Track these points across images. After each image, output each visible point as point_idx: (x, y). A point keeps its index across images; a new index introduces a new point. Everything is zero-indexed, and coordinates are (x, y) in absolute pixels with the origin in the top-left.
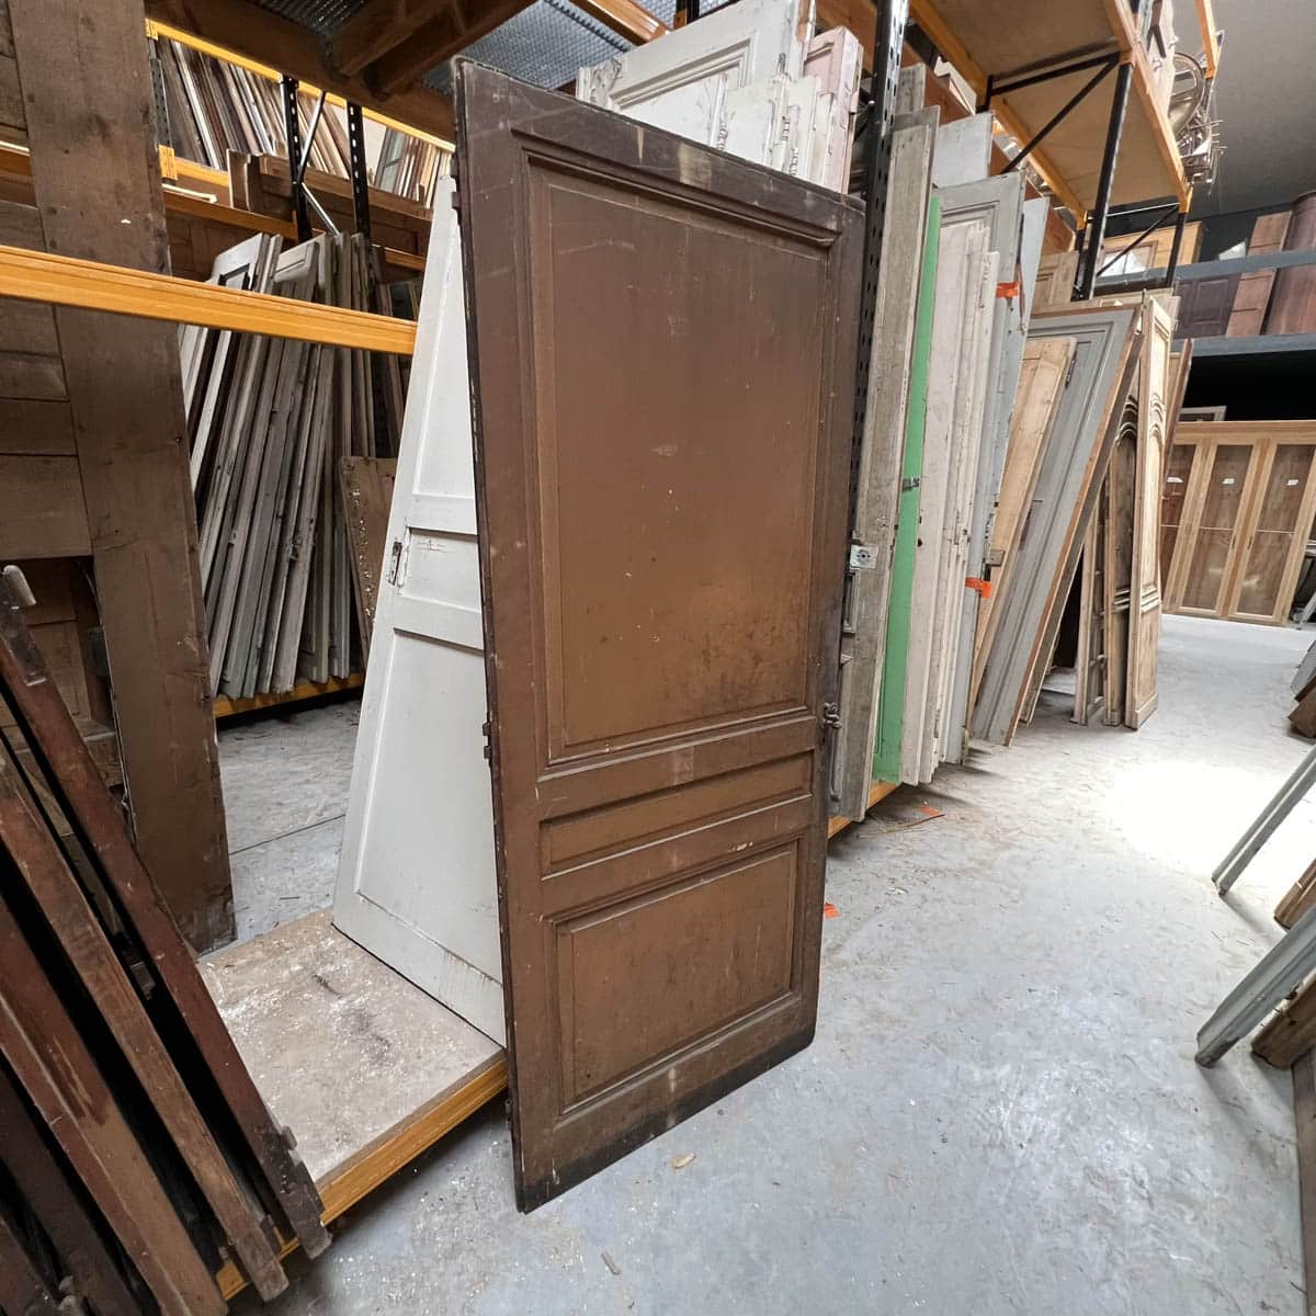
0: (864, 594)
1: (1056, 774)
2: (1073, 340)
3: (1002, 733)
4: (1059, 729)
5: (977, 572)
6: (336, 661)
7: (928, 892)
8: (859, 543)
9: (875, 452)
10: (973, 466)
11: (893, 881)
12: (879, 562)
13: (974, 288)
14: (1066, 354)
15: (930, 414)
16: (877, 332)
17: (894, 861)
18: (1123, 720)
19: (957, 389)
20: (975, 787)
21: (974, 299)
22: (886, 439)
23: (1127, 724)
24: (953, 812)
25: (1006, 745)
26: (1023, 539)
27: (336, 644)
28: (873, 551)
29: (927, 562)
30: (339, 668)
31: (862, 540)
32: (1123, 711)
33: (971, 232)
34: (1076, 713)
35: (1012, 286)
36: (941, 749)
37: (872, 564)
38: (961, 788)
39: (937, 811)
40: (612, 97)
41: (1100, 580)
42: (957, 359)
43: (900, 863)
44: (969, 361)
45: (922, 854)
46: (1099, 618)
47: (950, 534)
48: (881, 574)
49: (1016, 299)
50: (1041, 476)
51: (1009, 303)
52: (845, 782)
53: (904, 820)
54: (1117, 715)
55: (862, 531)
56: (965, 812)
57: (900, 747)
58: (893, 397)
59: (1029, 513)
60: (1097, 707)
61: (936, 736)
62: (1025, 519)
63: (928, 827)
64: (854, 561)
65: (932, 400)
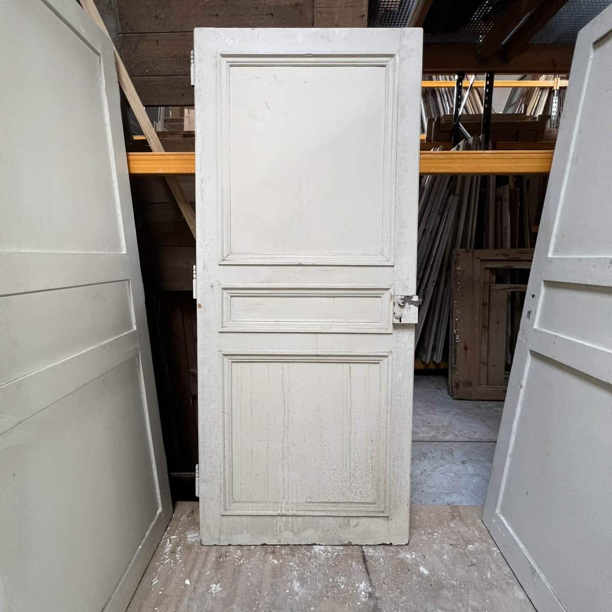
6: (435, 354)
27: (437, 344)
30: (436, 358)
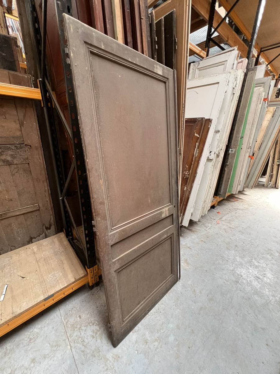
0: (231, 158)
1: (261, 195)
2: (275, 107)
3: (251, 186)
4: (261, 188)
5: (251, 155)
7: (237, 212)
8: (231, 148)
9: (237, 131)
10: (254, 134)
11: (230, 210)
12: (235, 152)
13: (259, 100)
14: (274, 110)
15: (247, 124)
16: (240, 109)
17: (230, 207)
18: (275, 187)
19: (253, 119)
20: (244, 197)
21: (259, 103)
22: (239, 129)
23: (276, 187)
24: (240, 200)
25: (252, 188)
26: (259, 149)
28: (234, 150)
29: (243, 152)
31: (232, 148)
32: (276, 185)
33: (260, 90)
34: (265, 185)
35: (266, 99)
36: (240, 188)
37: (233, 152)
38: (241, 196)
39: (237, 200)
40: (198, 69)
41: (274, 158)
42: (254, 113)
43: (231, 207)
44: (256, 115)
45: (235, 206)
46: (272, 166)
47: (248, 147)
48: (235, 154)
49: (267, 102)
50: (265, 136)
51: (265, 102)
52: (223, 191)
53: (230, 201)
54: (274, 186)
55: (232, 146)
56: (242, 200)
57: (232, 187)
58: (242, 122)
59: (262, 143)
60: (270, 184)
61: (240, 185)
62: (260, 145)
63: (235, 202)
64: (230, 152)
65: (248, 122)
